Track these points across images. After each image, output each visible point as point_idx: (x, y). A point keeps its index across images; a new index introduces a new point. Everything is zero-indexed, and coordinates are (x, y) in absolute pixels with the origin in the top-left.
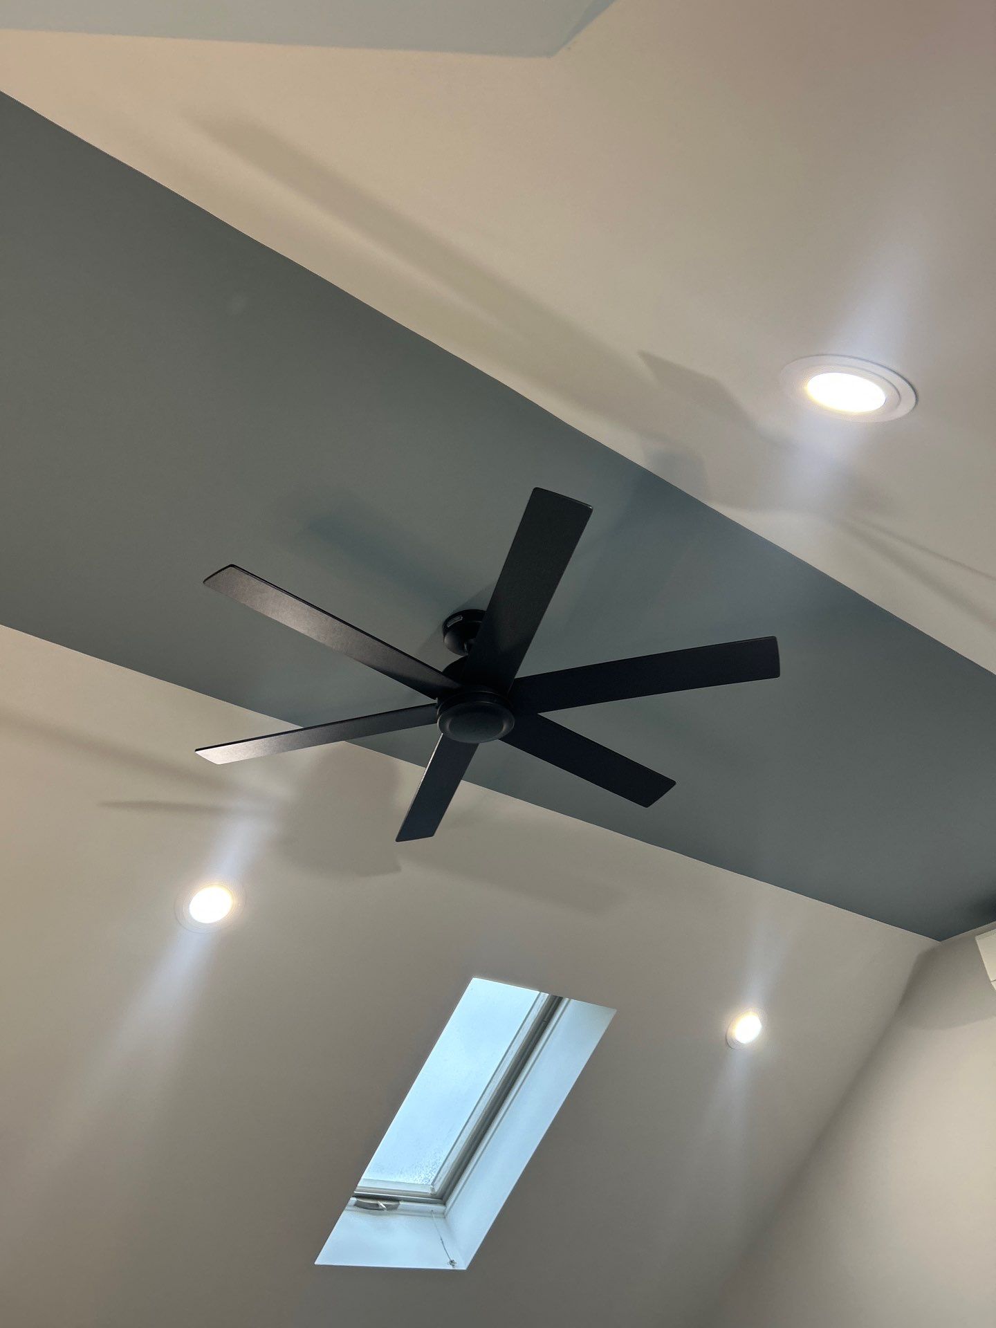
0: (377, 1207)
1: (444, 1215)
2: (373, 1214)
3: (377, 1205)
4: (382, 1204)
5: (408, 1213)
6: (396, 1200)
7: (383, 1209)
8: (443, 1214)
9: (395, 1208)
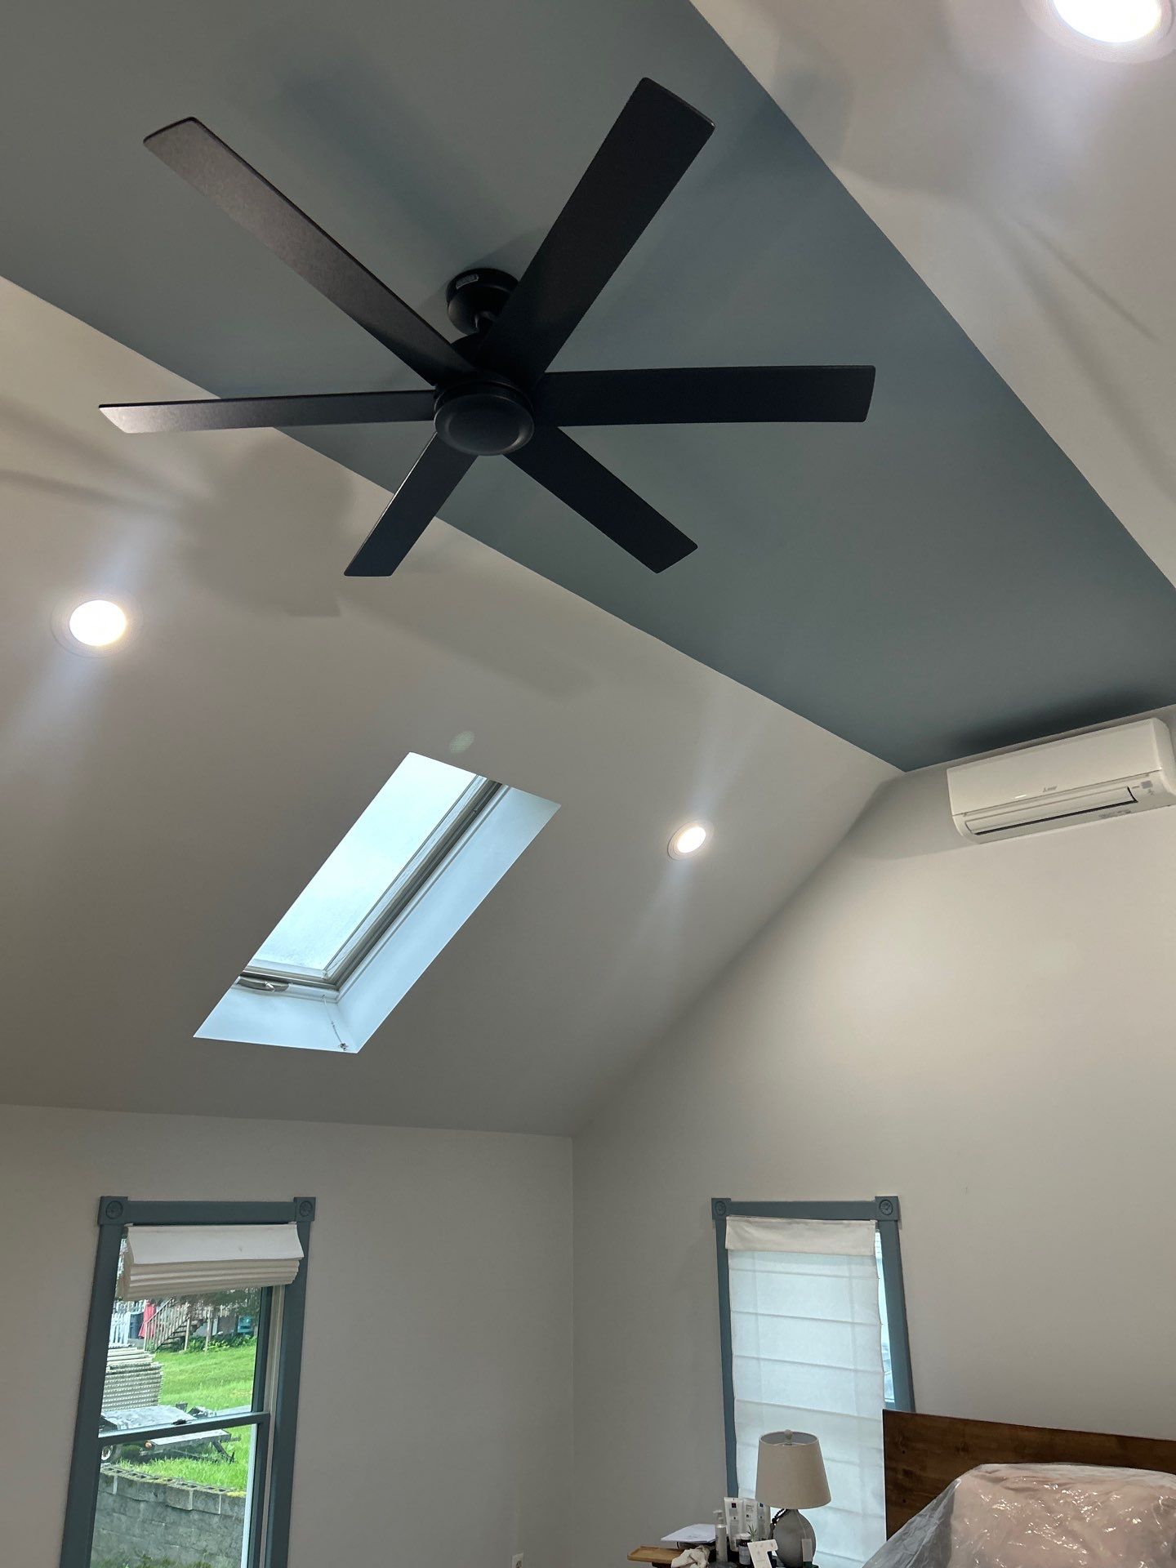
0: (263, 988)
1: (336, 1001)
2: (259, 994)
3: (264, 985)
4: (270, 985)
5: (297, 995)
6: (286, 982)
7: (270, 990)
8: (335, 999)
9: (283, 990)
